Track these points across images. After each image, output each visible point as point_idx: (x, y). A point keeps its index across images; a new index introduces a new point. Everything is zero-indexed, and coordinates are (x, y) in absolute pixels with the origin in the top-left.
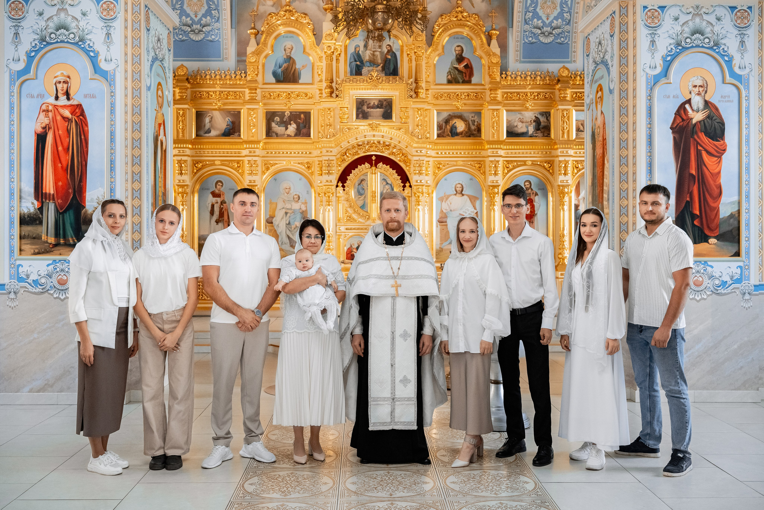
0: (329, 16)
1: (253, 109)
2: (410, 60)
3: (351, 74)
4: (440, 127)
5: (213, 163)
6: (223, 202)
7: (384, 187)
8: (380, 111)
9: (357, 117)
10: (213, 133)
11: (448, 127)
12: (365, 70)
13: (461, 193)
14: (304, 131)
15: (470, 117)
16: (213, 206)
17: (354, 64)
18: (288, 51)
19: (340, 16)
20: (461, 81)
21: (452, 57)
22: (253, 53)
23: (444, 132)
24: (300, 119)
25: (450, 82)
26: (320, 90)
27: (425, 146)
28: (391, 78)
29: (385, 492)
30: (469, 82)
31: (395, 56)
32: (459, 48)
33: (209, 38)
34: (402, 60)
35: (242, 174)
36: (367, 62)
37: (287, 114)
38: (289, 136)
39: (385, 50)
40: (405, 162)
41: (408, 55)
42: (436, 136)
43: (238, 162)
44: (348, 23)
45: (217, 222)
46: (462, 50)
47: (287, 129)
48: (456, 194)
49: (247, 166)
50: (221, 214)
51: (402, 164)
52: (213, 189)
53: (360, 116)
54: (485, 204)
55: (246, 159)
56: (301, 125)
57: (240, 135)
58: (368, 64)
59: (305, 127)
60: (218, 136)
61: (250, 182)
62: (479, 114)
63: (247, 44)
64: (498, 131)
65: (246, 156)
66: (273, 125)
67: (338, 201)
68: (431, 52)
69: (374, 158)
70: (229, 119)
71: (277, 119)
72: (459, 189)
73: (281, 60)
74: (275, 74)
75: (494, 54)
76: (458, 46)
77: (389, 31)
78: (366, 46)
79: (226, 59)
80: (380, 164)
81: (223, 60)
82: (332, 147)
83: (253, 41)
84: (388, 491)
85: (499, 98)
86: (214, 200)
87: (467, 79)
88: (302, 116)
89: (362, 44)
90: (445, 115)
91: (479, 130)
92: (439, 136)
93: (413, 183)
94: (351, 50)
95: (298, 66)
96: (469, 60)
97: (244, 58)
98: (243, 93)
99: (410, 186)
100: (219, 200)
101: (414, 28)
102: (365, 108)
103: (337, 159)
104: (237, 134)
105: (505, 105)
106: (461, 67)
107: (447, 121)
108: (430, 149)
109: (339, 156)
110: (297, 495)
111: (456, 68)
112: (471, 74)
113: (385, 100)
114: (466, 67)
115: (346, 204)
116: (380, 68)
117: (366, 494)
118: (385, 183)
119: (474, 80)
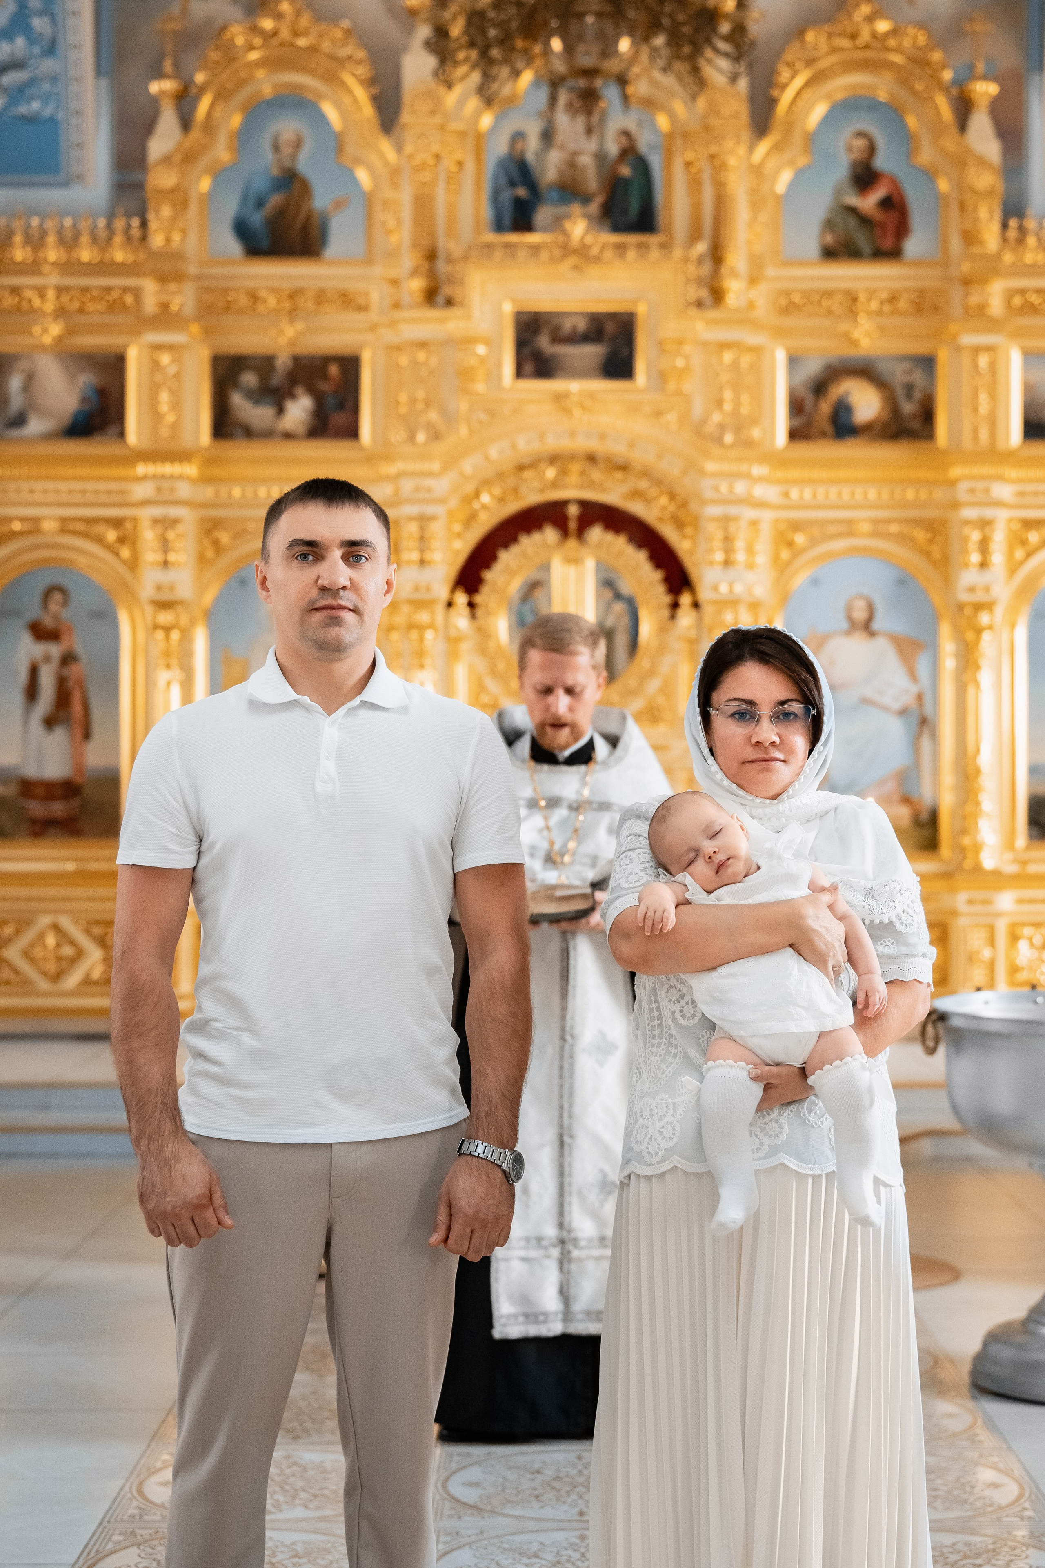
0: (424, 31)
1: (170, 348)
2: (695, 184)
3: (499, 227)
4: (796, 407)
5: (34, 526)
6: (68, 659)
7: (608, 608)
8: (592, 352)
9: (520, 373)
10: (35, 426)
11: (825, 407)
12: (543, 214)
13: (867, 627)
14: (339, 419)
15: (898, 375)
16: (34, 672)
17: (507, 196)
18: (286, 151)
19: (456, 30)
20: (866, 248)
21: (841, 171)
22: (167, 160)
23: (809, 424)
24: (325, 376)
25: (829, 254)
26: (395, 282)
27: (744, 467)
28: (632, 239)
29: (565, 1507)
30: (894, 253)
31: (643, 167)
32: (860, 143)
33: (22, 109)
34: (669, 185)
35: (133, 565)
36: (551, 187)
37: (283, 362)
38: (288, 436)
39: (613, 149)
40: (680, 525)
41: (688, 164)
42: (781, 436)
43: (117, 523)
44: (484, 53)
45: (50, 723)
46: (872, 149)
47: (281, 411)
48: (848, 633)
49: (148, 535)
50: (63, 698)
51: (669, 533)
52: (34, 611)
53: (529, 367)
54: (949, 664)
55: (146, 514)
56: (331, 401)
57: (122, 434)
58: (555, 195)
59: (341, 406)
60: (50, 437)
61: (159, 588)
62: (927, 363)
63: (149, 127)
64: (993, 421)
65: (144, 503)
66: (237, 399)
67: (452, 655)
68: (767, 155)
69: (573, 511)
70: (86, 379)
71: (249, 379)
72: (860, 614)
73: (260, 184)
74: (242, 230)
75: (982, 162)
76: (860, 134)
77: (622, 81)
78: (548, 136)
79: (80, 178)
80: (596, 533)
81: (66, 184)
82: (430, 474)
83: (168, 120)
84: (574, 1504)
85: (996, 306)
86: (39, 649)
87: (888, 243)
88: (334, 370)
89: (533, 130)
90: (813, 367)
91: (927, 415)
92: (795, 435)
93: (704, 594)
94: (500, 147)
95: (320, 201)
96: (895, 183)
97: (136, 177)
98: (137, 293)
99: (696, 605)
100: (55, 650)
101: (708, 71)
102: (543, 342)
103: (450, 514)
104: (113, 430)
105: (1017, 334)
106: (868, 203)
107: (820, 387)
108: (760, 480)
109: (454, 503)
110: (299, 1512)
111: (852, 210)
112: (902, 229)
113: (613, 316)
114: (887, 203)
115: (481, 665)
116: (594, 207)
117: (506, 1511)
118: (609, 594)
119: (912, 246)
